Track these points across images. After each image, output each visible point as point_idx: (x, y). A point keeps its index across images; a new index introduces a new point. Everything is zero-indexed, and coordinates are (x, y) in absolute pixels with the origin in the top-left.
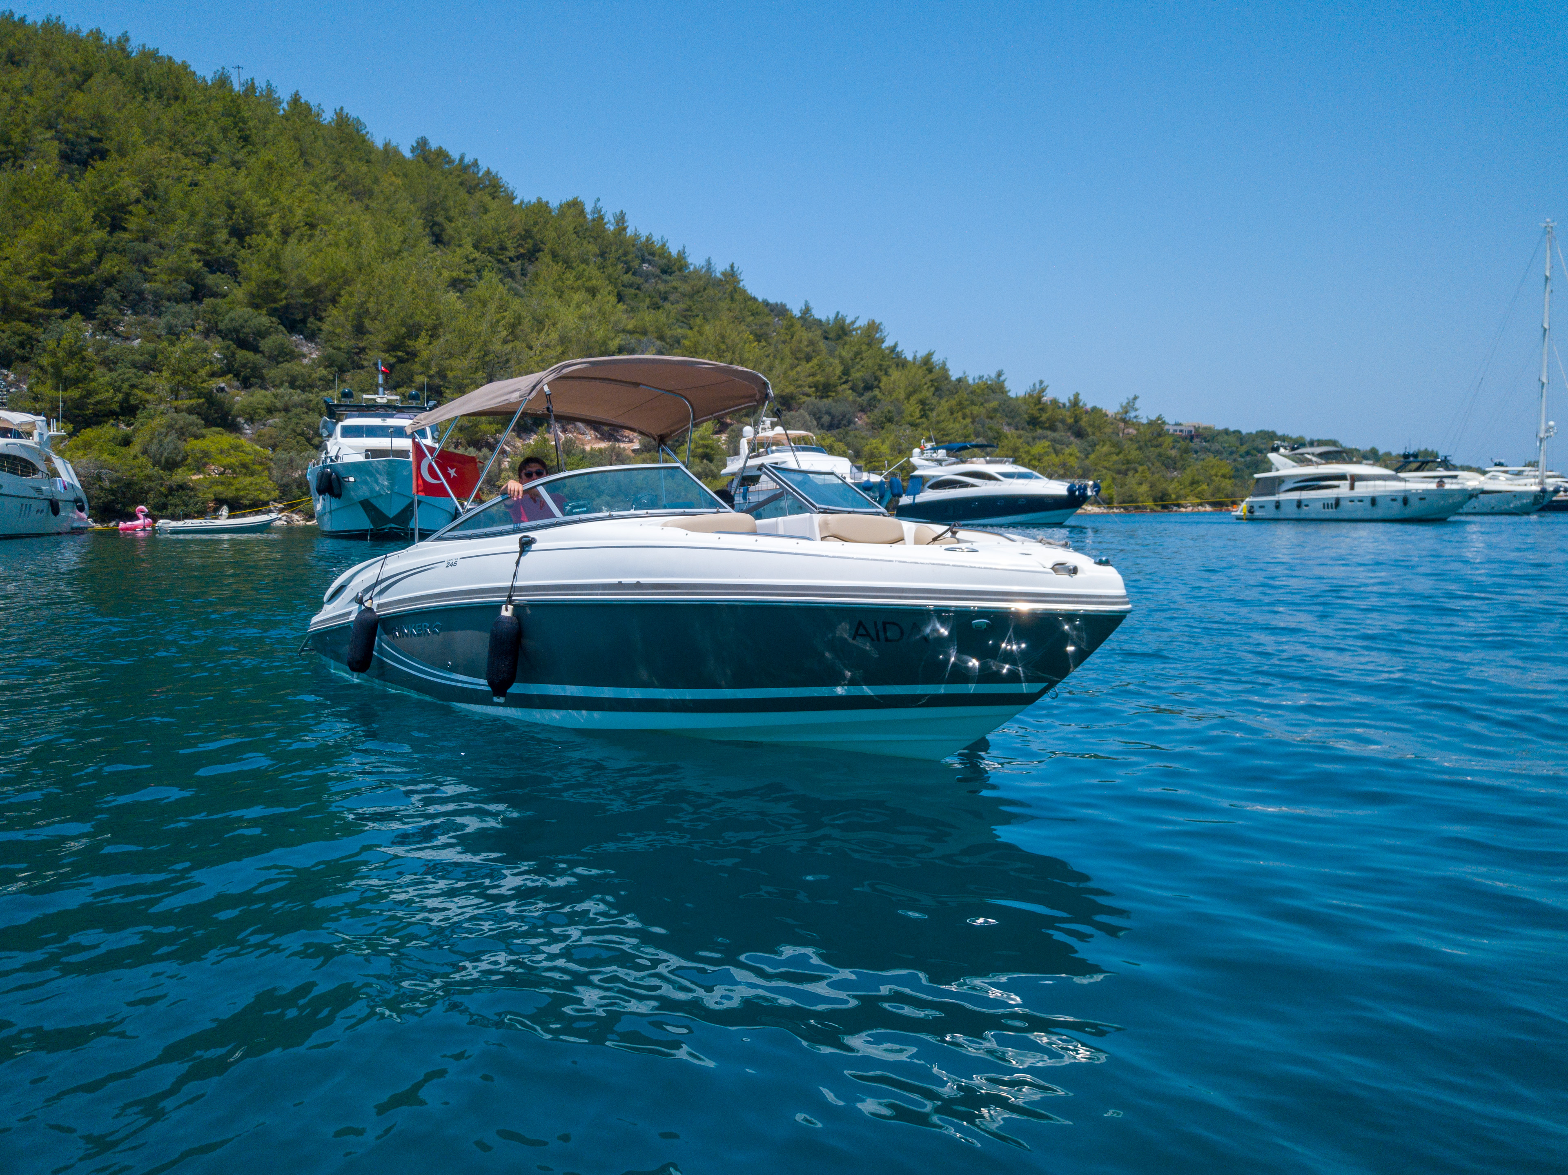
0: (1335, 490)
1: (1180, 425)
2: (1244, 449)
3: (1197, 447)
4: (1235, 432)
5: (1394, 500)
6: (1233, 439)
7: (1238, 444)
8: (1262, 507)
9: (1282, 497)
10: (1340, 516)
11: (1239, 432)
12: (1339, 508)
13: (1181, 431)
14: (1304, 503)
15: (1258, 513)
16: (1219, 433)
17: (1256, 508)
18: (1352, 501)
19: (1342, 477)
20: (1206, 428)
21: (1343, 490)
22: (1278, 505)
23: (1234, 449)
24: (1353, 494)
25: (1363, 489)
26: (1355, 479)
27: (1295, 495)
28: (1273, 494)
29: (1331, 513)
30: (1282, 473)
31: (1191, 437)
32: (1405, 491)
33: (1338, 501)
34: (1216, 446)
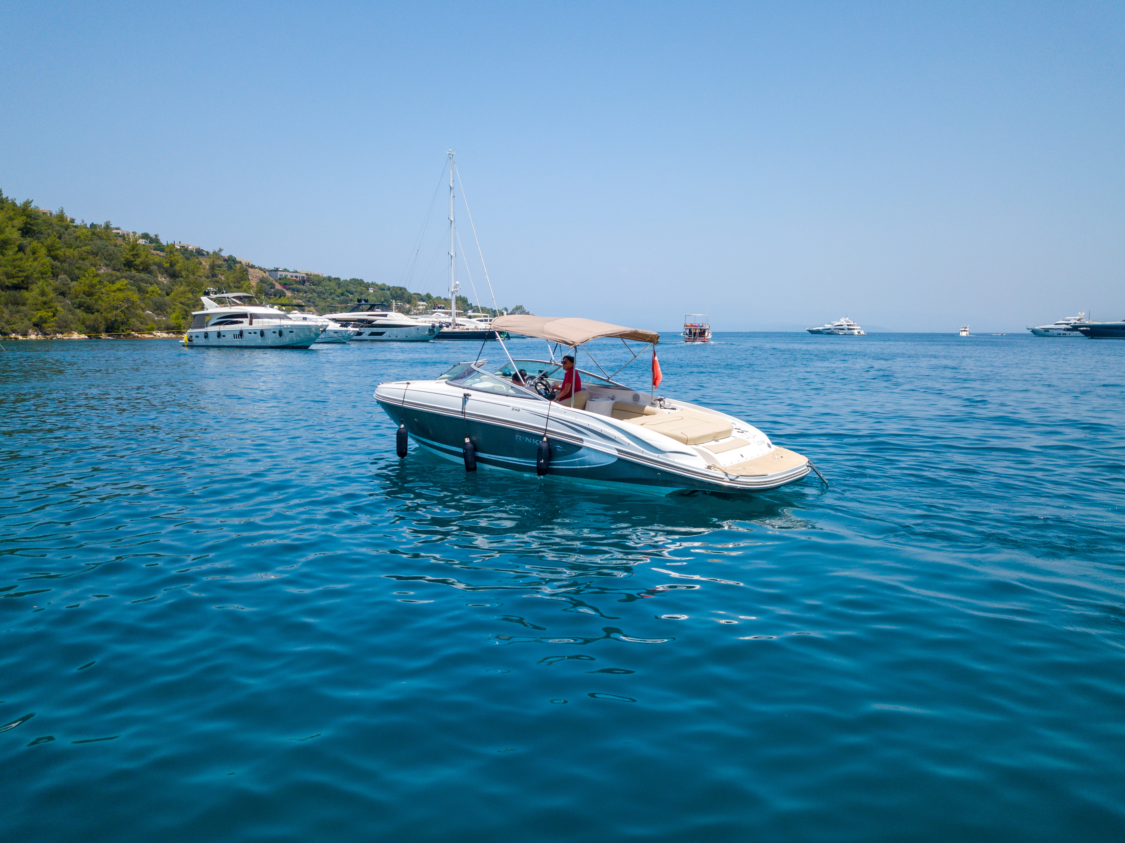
0: (240, 325)
1: (296, 272)
2: (339, 291)
3: (307, 289)
4: (335, 279)
5: (274, 332)
6: (333, 284)
7: (336, 287)
8: (197, 337)
9: (210, 329)
10: (244, 344)
11: (338, 279)
12: (243, 338)
13: (296, 277)
14: (222, 334)
15: (196, 341)
16: (324, 279)
17: (194, 338)
18: (250, 333)
19: (244, 315)
20: (315, 276)
21: (245, 325)
22: (206, 335)
23: (333, 291)
24: (250, 328)
25: (258, 324)
26: (253, 316)
27: (217, 328)
28: (203, 327)
29: (238, 342)
30: (210, 311)
31: (303, 282)
32: (280, 326)
33: (241, 333)
34: (320, 289)
